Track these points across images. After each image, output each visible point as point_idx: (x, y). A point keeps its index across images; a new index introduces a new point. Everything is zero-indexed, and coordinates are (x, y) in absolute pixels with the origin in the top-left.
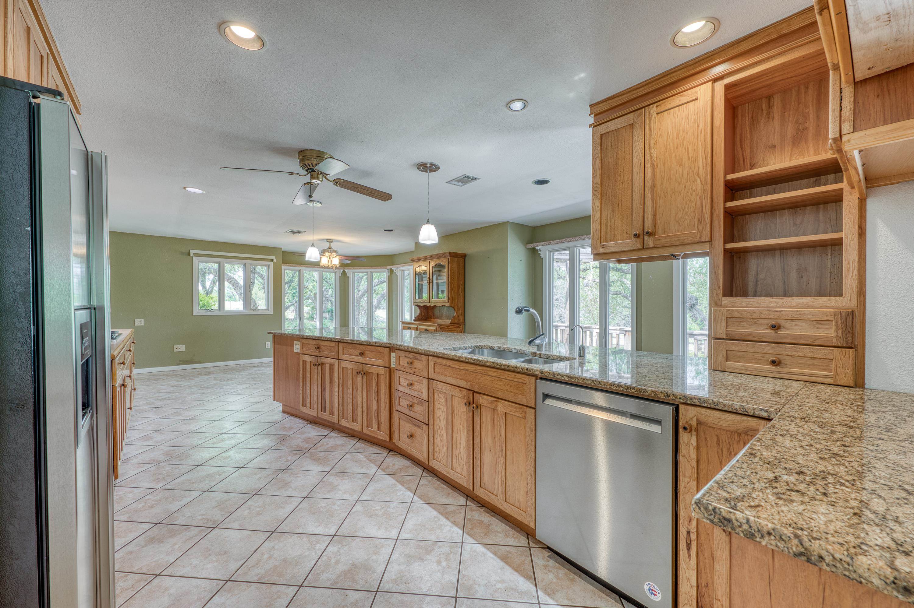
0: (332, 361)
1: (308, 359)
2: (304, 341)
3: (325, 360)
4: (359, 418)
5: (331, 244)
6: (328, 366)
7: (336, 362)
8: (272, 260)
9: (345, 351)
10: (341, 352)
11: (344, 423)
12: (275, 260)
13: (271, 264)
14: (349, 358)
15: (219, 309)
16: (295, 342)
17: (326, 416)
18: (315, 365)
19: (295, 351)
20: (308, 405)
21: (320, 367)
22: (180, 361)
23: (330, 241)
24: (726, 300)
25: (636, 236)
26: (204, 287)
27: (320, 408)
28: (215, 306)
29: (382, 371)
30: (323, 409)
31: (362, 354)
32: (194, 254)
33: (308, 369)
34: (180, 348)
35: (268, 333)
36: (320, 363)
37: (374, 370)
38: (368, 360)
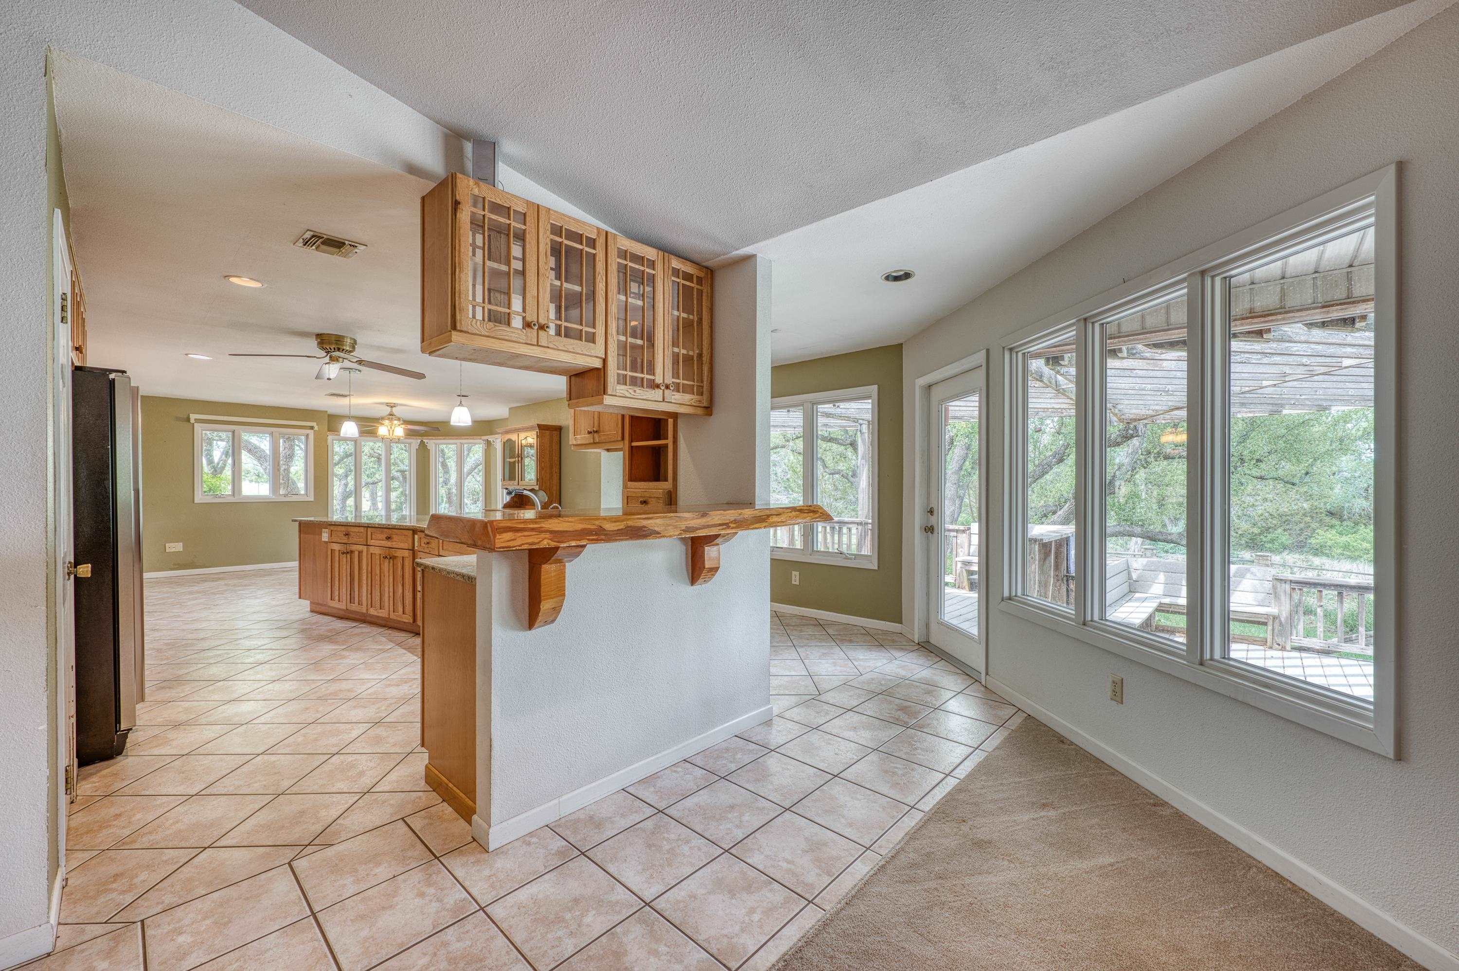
0: (360, 548)
1: (336, 547)
2: (332, 528)
3: (354, 547)
4: (386, 604)
5: (394, 409)
6: (356, 553)
7: (364, 548)
8: (312, 428)
9: (373, 536)
10: (369, 537)
11: (372, 612)
12: (316, 428)
13: (311, 433)
14: (377, 543)
15: (233, 494)
16: (323, 530)
17: (354, 607)
18: (343, 553)
19: (323, 540)
20: (337, 598)
21: (349, 556)
22: (174, 564)
23: (392, 406)
24: (630, 484)
25: (589, 433)
26: (210, 462)
27: (349, 600)
28: (227, 490)
29: (406, 553)
30: (352, 600)
31: (388, 538)
32: (195, 419)
33: (337, 559)
34: (176, 547)
35: (293, 521)
36: (348, 551)
37: (399, 553)
38: (394, 544)
